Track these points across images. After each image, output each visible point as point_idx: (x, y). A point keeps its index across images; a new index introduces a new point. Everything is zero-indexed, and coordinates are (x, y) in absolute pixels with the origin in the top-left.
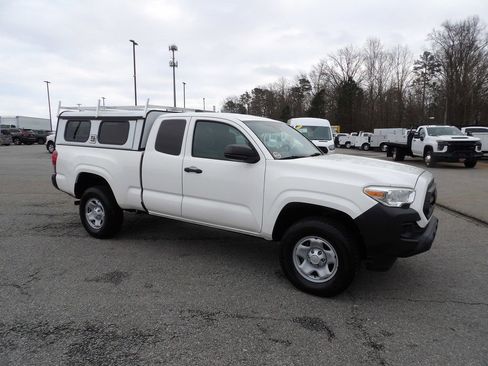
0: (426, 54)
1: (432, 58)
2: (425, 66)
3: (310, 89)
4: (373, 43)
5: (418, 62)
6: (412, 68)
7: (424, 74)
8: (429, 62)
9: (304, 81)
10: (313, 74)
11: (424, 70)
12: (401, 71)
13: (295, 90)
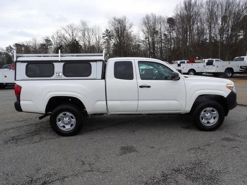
0: (107, 30)
1: (109, 32)
2: (107, 36)
3: (51, 45)
4: (84, 24)
5: (104, 34)
6: (102, 37)
7: (107, 39)
8: (108, 34)
9: (48, 41)
10: (53, 37)
11: (107, 37)
12: (97, 38)
13: (43, 45)
